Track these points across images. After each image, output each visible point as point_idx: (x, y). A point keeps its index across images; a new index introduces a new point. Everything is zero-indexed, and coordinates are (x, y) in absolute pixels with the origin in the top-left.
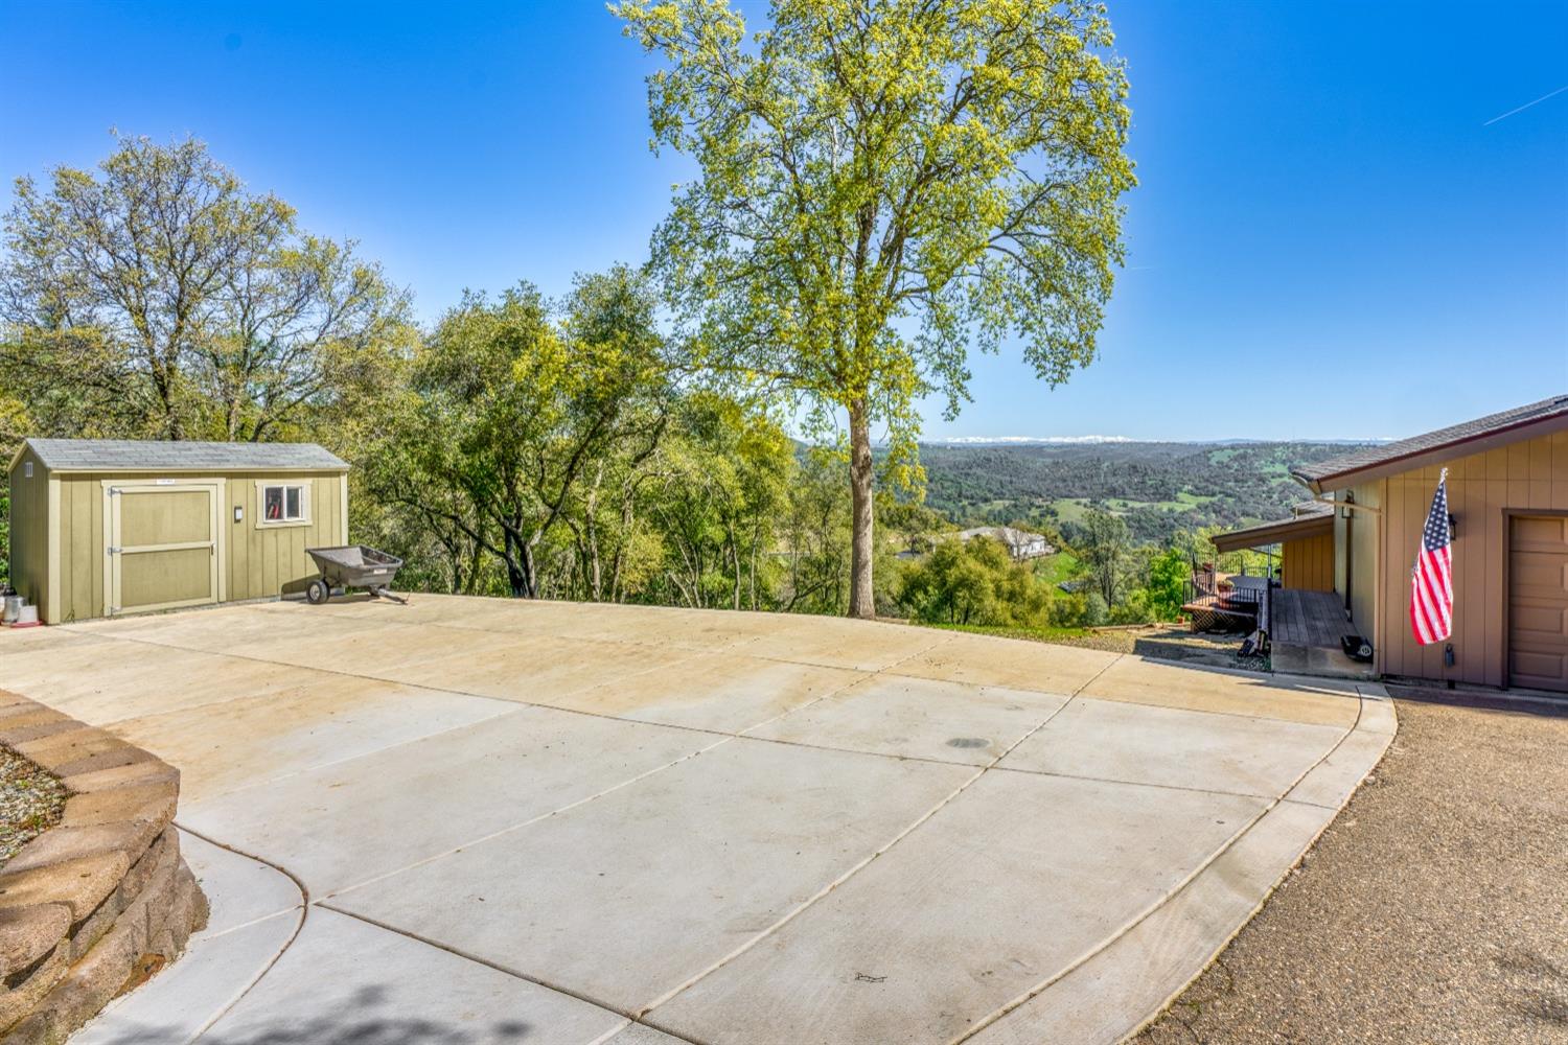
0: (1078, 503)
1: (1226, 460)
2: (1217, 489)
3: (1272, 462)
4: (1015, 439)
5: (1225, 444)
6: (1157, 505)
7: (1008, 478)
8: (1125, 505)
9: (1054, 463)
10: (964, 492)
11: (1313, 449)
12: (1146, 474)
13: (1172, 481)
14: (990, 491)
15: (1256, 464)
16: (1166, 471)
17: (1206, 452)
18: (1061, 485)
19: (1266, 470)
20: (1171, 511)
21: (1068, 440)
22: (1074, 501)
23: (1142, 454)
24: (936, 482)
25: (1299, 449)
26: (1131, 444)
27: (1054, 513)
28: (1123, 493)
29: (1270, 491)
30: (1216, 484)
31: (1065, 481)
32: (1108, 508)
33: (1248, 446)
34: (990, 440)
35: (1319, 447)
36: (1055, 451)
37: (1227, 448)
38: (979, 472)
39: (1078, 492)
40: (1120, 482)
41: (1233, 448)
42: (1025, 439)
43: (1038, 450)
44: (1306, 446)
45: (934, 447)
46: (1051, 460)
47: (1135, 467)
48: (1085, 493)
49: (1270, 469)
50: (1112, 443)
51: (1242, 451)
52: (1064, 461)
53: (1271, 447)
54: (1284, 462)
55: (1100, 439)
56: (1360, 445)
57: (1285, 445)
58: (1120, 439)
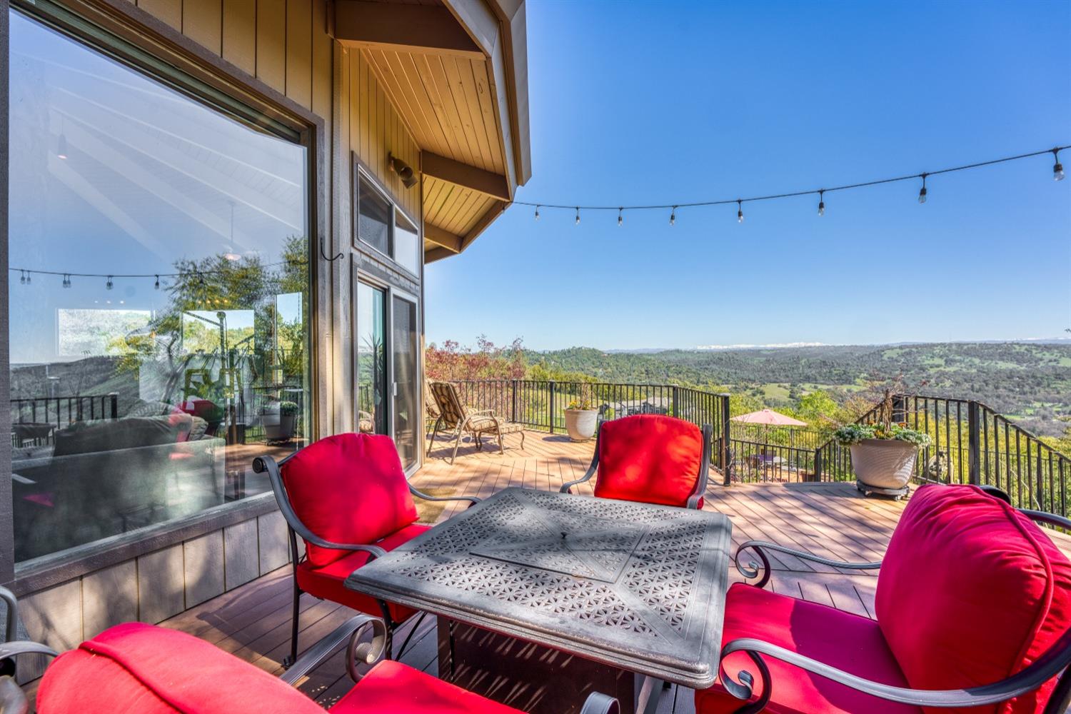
0: (779, 386)
1: (895, 356)
2: (887, 376)
3: (931, 357)
4: (743, 346)
5: (895, 346)
6: (840, 387)
7: (734, 371)
8: (815, 387)
9: (766, 360)
10: (701, 380)
11: (965, 347)
12: (833, 367)
13: (852, 371)
14: (720, 379)
15: (919, 359)
16: (848, 364)
17: (879, 352)
18: (770, 374)
19: (927, 362)
20: (849, 391)
21: (780, 346)
22: (777, 384)
23: (831, 353)
24: (684, 373)
25: (954, 347)
26: (824, 347)
27: (762, 393)
28: (816, 379)
29: (929, 376)
30: (885, 373)
31: (773, 372)
32: (803, 389)
33: (914, 346)
34: (725, 347)
35: (970, 346)
36: (769, 353)
37: (896, 348)
38: (714, 367)
39: (782, 379)
40: (813, 372)
41: (901, 348)
42: (750, 346)
43: (756, 353)
44: (959, 345)
45: (686, 352)
46: (764, 359)
47: (824, 362)
48: (787, 379)
49: (931, 362)
50: (810, 347)
51: (907, 350)
52: (773, 359)
53: (932, 346)
54: (941, 357)
55: (803, 344)
56: (1005, 343)
57: (943, 345)
58: (818, 344)
